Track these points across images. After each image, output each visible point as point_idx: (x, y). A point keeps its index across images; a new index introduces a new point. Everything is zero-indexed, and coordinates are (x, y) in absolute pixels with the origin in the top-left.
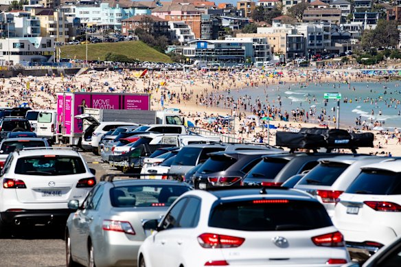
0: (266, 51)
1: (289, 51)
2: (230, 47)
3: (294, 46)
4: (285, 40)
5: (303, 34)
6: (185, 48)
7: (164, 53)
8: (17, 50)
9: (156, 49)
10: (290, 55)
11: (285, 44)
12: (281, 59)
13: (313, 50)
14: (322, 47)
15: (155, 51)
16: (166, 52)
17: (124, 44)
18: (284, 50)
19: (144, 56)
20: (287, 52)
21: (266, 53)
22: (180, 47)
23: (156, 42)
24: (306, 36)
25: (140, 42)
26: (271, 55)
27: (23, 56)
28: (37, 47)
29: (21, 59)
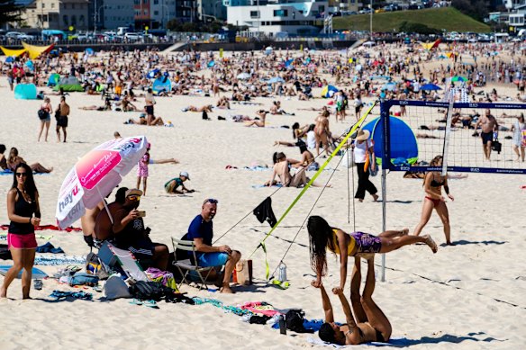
6: (511, 16)
7: (483, 22)
8: (278, 19)
9: (472, 16)
15: (471, 19)
16: (486, 20)
17: (430, 12)
19: (455, 25)
22: (505, 14)
23: (472, 8)
25: (452, 8)
27: (286, 27)
28: (306, 15)
29: (282, 30)
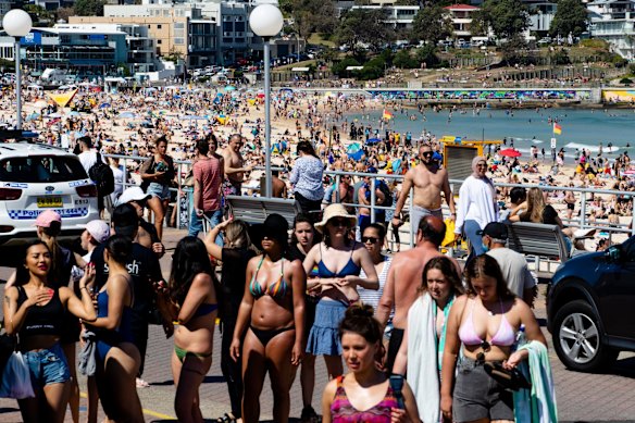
0: (148, 52)
1: (194, 52)
2: (87, 42)
3: (200, 41)
4: (185, 29)
5: (214, 19)
10: (194, 59)
11: (185, 38)
12: (178, 68)
13: (231, 50)
14: (244, 45)
18: (183, 49)
20: (189, 54)
21: (148, 56)
24: (218, 22)
26: (156, 61)
